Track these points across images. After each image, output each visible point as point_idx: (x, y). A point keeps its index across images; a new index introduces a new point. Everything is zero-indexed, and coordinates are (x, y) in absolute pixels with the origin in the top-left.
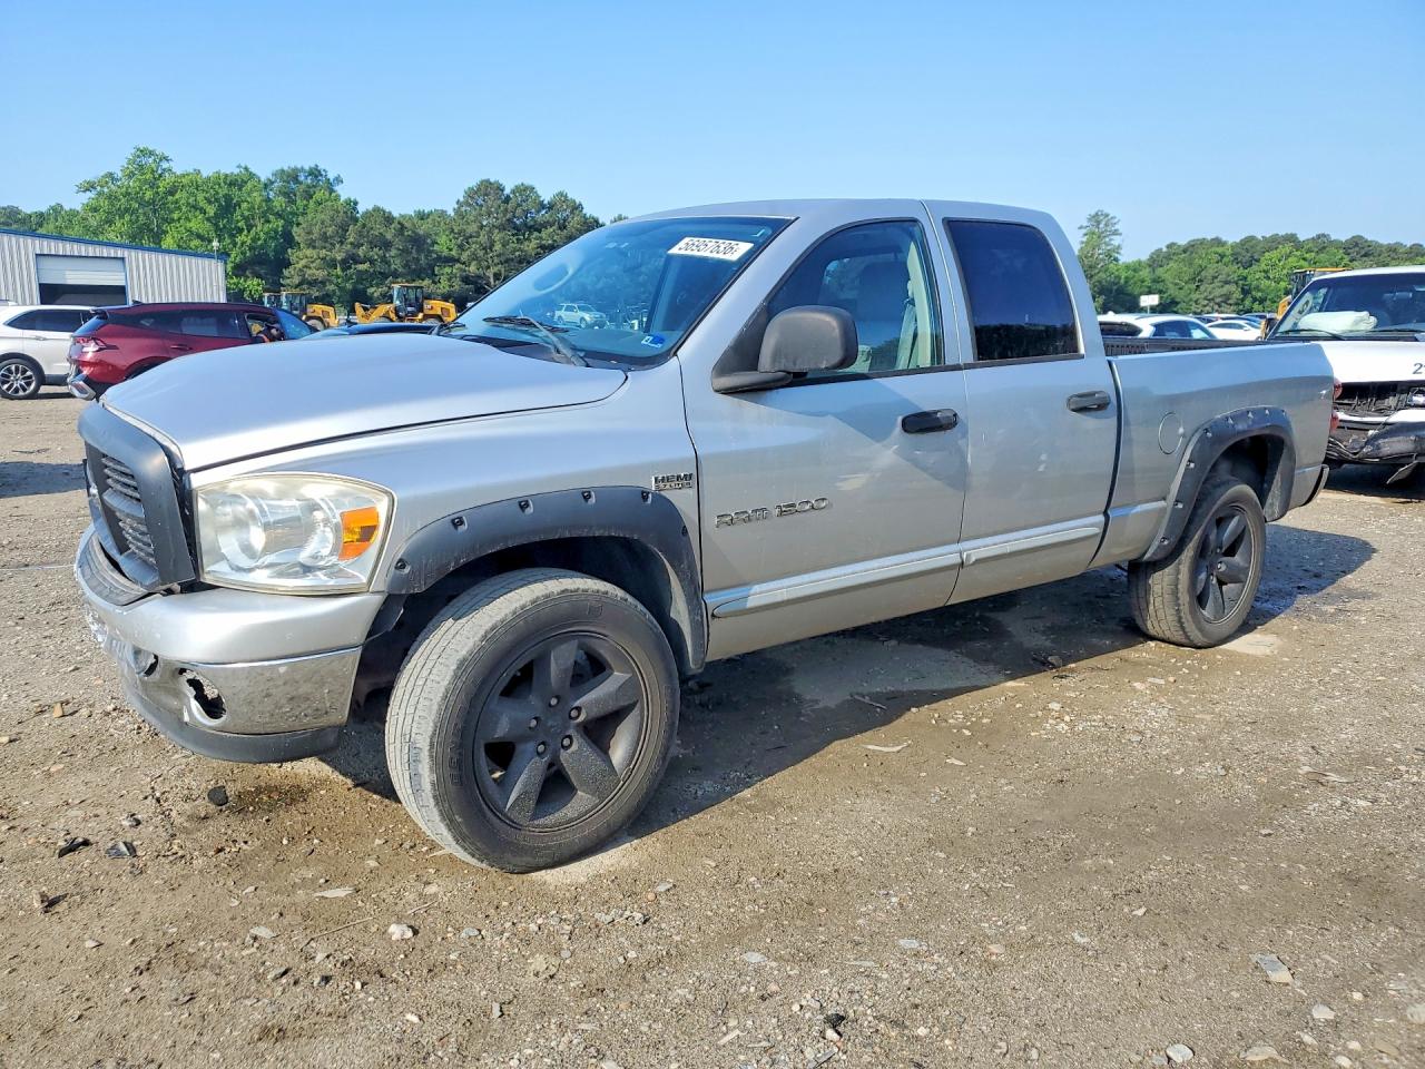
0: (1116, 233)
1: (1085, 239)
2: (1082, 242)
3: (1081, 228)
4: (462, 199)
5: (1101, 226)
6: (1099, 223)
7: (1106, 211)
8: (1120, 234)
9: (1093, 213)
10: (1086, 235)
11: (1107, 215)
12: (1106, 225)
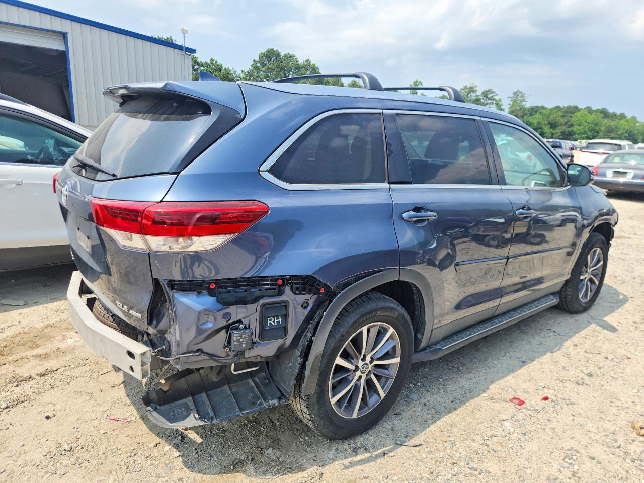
0: (524, 100)
1: (511, 103)
2: (509, 104)
3: (509, 97)
4: (257, 59)
5: (519, 97)
6: (518, 95)
7: (521, 90)
8: (527, 101)
9: (515, 91)
10: (511, 101)
11: (521, 92)
12: (521, 97)
